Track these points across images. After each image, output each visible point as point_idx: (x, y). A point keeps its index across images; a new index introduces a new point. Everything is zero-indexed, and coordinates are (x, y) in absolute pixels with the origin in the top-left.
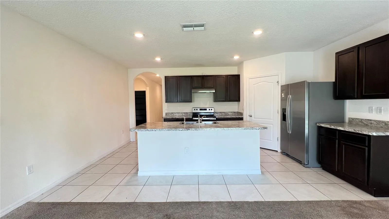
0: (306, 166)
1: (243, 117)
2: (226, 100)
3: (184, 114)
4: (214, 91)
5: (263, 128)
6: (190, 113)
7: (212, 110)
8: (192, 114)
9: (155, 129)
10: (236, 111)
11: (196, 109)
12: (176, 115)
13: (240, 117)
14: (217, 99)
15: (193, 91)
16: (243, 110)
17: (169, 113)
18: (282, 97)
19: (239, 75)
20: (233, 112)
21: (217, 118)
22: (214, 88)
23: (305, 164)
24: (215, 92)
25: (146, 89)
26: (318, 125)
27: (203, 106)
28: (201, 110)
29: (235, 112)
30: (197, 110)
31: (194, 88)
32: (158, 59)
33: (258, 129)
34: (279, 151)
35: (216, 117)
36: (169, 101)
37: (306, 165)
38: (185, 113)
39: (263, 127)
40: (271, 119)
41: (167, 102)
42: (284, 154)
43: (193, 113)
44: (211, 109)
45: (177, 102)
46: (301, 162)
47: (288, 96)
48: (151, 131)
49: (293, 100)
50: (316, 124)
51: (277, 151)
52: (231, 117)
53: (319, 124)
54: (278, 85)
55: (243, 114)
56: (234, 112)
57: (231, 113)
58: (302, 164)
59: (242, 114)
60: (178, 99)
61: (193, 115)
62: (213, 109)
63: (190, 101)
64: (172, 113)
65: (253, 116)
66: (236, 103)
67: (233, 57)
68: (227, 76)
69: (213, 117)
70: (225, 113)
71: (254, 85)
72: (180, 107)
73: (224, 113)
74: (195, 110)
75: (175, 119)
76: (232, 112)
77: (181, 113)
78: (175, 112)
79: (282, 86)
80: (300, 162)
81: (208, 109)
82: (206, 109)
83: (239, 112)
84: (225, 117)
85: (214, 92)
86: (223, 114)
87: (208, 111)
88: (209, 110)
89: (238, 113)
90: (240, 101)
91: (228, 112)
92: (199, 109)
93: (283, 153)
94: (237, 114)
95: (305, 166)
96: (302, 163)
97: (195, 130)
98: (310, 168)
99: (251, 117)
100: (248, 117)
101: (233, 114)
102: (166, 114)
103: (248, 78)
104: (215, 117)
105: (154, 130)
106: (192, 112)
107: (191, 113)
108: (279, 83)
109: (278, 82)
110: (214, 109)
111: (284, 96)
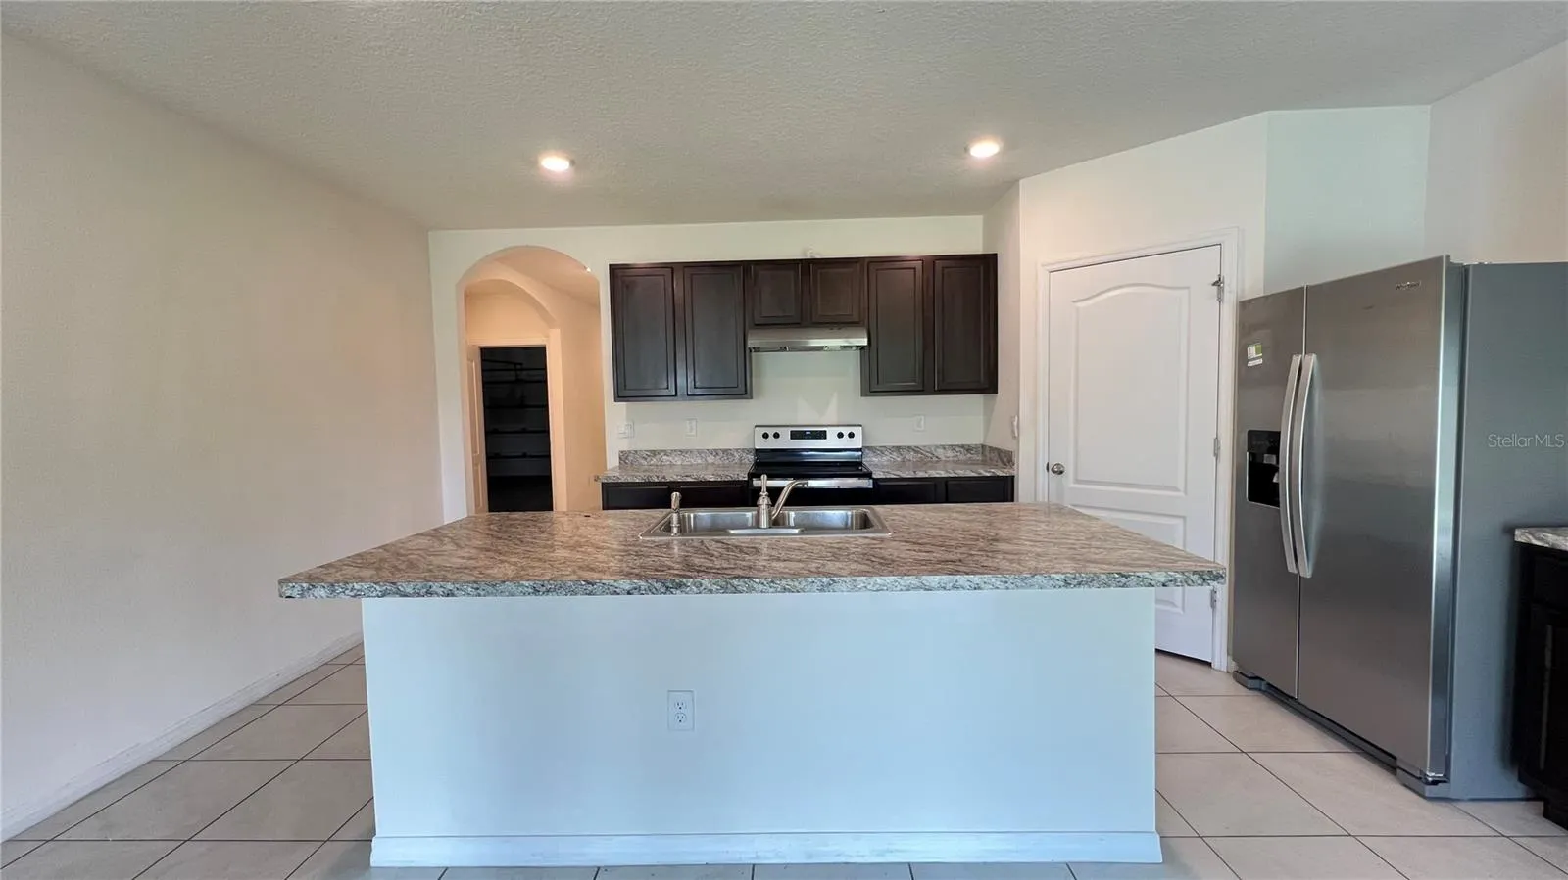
0: (1429, 790)
1: (1015, 473)
2: (923, 386)
3: (711, 459)
4: (864, 342)
5: (1195, 577)
6: (743, 450)
7: (851, 435)
8: (751, 457)
9: (450, 586)
10: (976, 439)
11: (771, 432)
12: (672, 465)
13: (1000, 473)
14: (877, 381)
15: (751, 342)
16: (1016, 438)
17: (636, 452)
18: (1250, 364)
19: (994, 256)
20: (958, 446)
21: (876, 481)
22: (863, 326)
23: (1422, 779)
24: (866, 343)
25: (547, 336)
26: (1521, 536)
27: (806, 418)
28: (795, 435)
29: (968, 449)
30: (777, 435)
31: (759, 326)
32: (555, 164)
33: (1163, 580)
34: (1221, 660)
35: (874, 476)
36: (633, 393)
37: (1435, 783)
38: (715, 453)
39: (1194, 572)
40: (1176, 489)
41: (620, 396)
42: (1256, 683)
43: (757, 450)
44: (846, 431)
45: (676, 395)
46: (1395, 758)
47: (1296, 361)
48: (419, 595)
49: (1333, 379)
50: (1509, 530)
51: (1209, 664)
52: (952, 475)
53: (1541, 535)
54: (1220, 300)
55: (1015, 459)
56: (963, 447)
57: (950, 454)
58: (1399, 771)
59: (1007, 458)
60: (681, 381)
61: (756, 464)
62: (857, 431)
63: (741, 391)
64: (654, 453)
65: (1069, 470)
66: (976, 400)
67: (967, 150)
68: (932, 263)
69: (860, 476)
70: (917, 452)
71: (1079, 305)
72: (694, 423)
73: (916, 450)
74: (766, 436)
75: (660, 483)
76: (953, 448)
77: (700, 452)
78: (669, 448)
79: (1244, 306)
80: (1388, 762)
81: (832, 432)
82: (825, 431)
83: (992, 449)
84: (921, 474)
85: (863, 348)
86: (911, 456)
87: (831, 442)
88: (840, 435)
89: (987, 453)
90: (995, 391)
91: (937, 447)
92: (785, 433)
93: (1250, 681)
94: (980, 458)
95: (1427, 794)
96: (1399, 764)
97: (725, 590)
98: (1461, 805)
99: (1061, 472)
100: (1043, 476)
101: (962, 457)
102: (624, 457)
103: (1043, 266)
104: (868, 475)
105: (440, 591)
106: (751, 447)
107: (749, 451)
108: (1226, 289)
109: (1218, 283)
110: (863, 429)
111: (1260, 362)
